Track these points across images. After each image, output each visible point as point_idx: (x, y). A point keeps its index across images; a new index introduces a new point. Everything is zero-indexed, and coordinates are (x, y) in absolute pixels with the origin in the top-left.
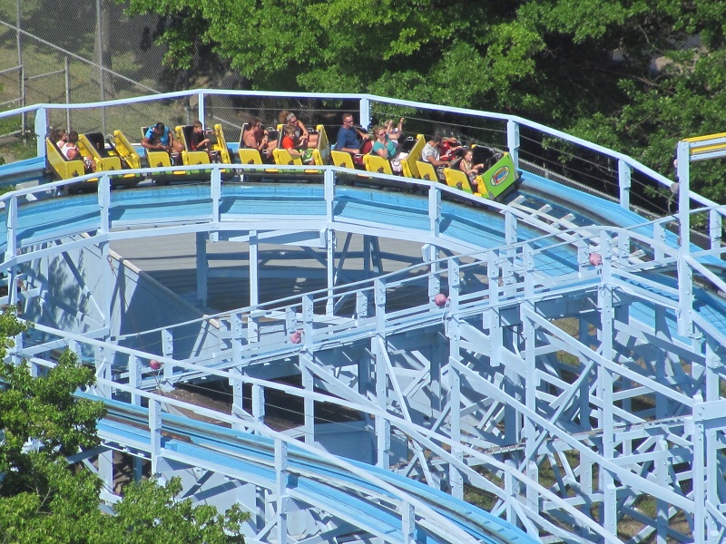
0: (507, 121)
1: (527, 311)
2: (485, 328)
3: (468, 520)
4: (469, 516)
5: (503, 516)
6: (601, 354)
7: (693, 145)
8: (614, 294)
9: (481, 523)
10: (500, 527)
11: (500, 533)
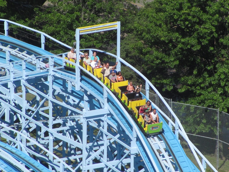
0: (4, 21)
1: (23, 82)
2: (8, 87)
3: (6, 149)
4: (6, 148)
5: (17, 147)
6: (49, 96)
7: (80, 30)
8: (53, 77)
9: (10, 150)
10: (16, 151)
11: (16, 153)
